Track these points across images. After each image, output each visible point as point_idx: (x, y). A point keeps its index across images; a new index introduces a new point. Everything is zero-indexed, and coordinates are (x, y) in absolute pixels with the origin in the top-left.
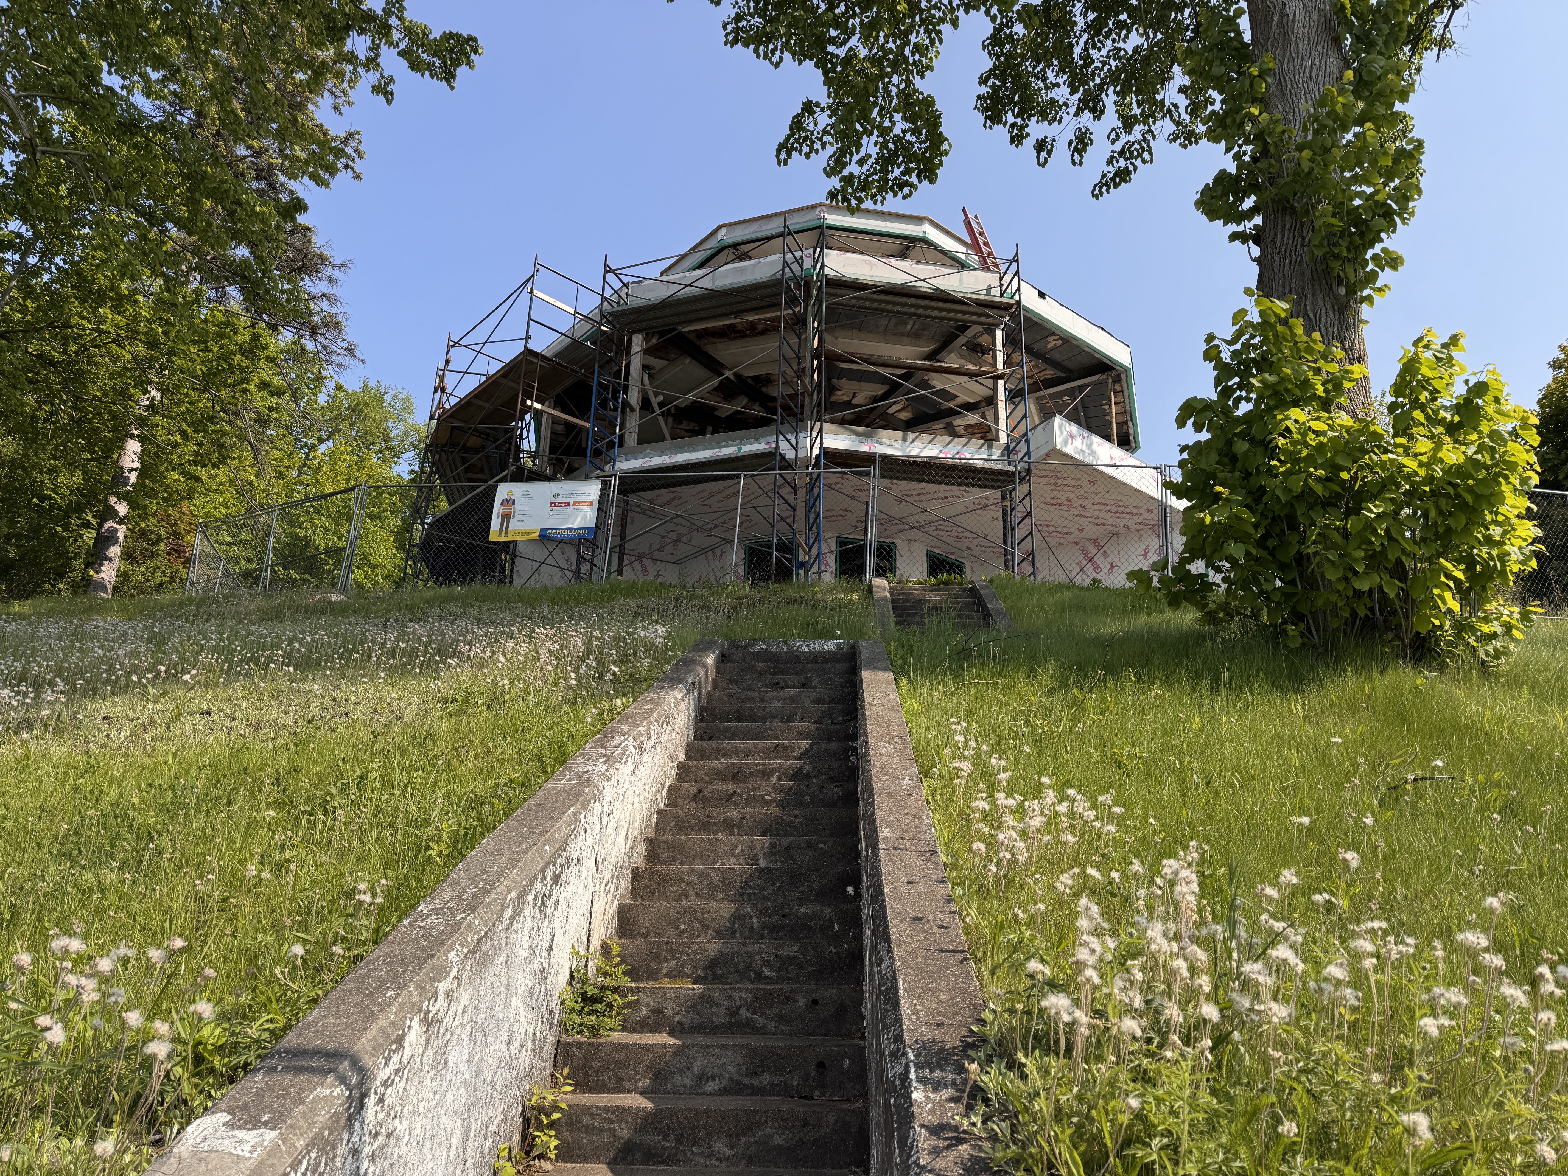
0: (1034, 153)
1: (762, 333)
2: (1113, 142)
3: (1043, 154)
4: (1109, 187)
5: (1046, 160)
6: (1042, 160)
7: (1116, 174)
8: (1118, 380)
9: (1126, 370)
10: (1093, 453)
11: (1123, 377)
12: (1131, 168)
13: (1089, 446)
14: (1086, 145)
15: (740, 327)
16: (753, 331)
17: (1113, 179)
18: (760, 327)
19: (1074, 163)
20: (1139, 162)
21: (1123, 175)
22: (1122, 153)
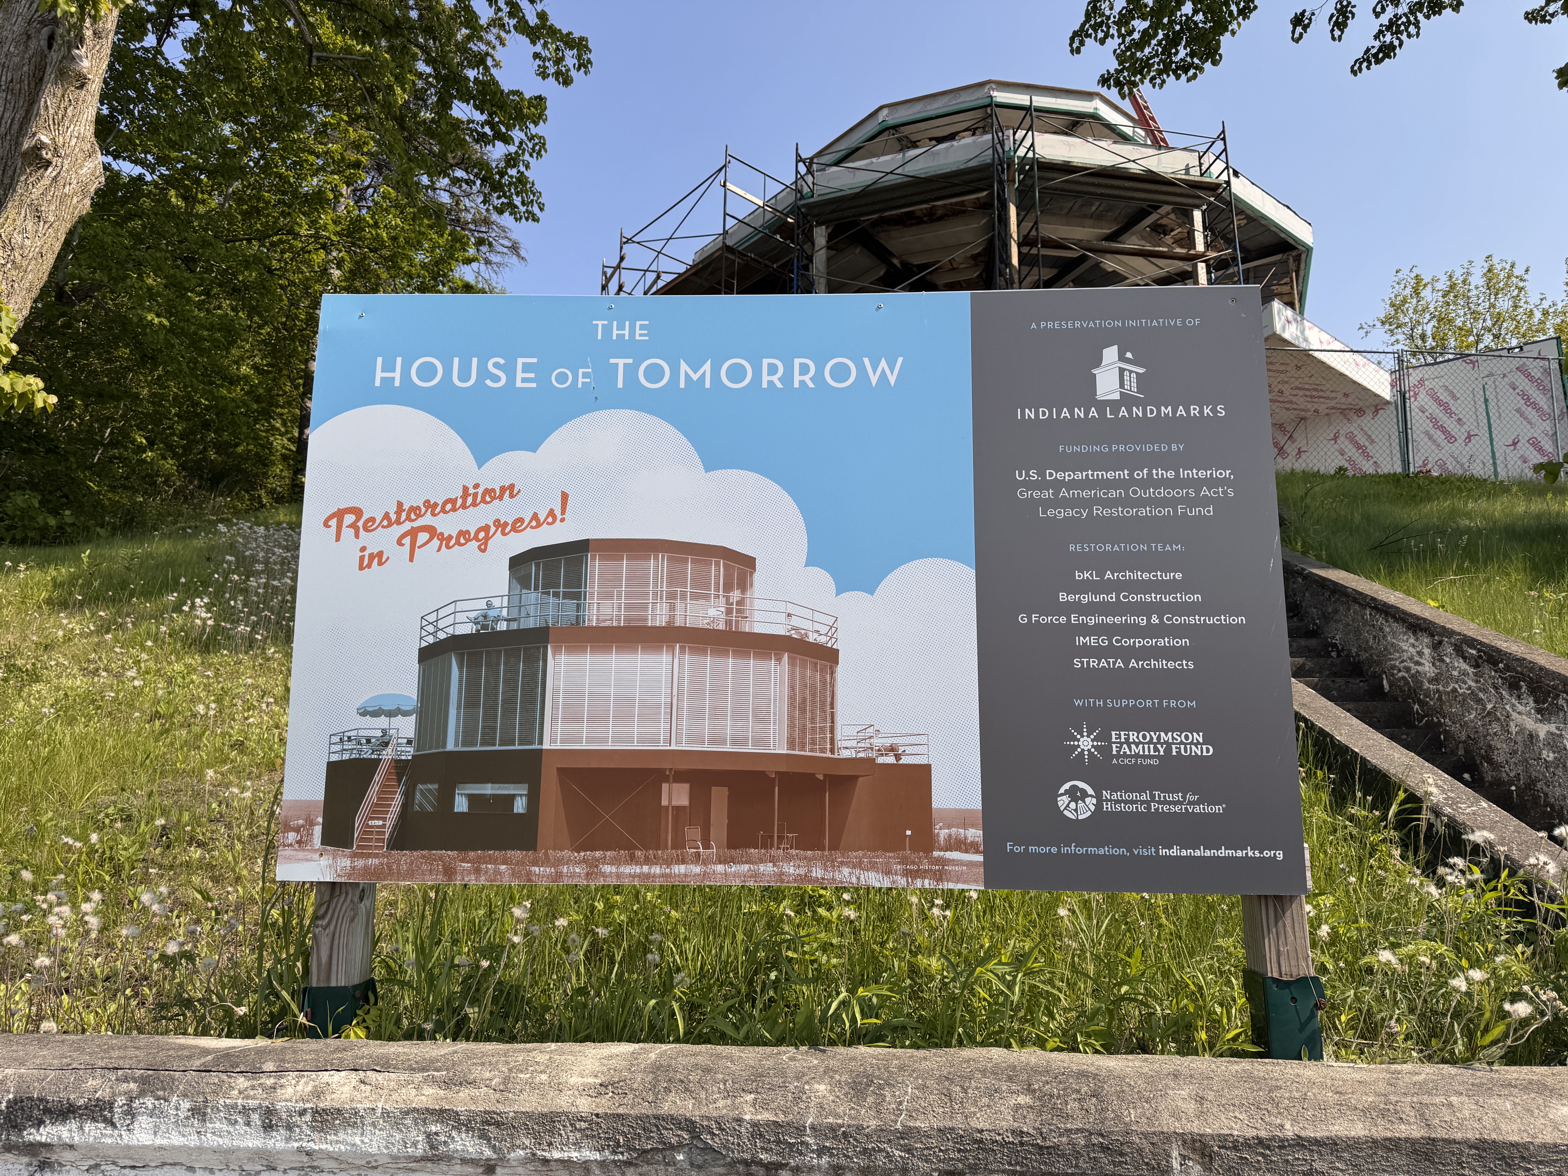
0: (1291, 27)
1: (940, 219)
2: (1377, 15)
3: (1299, 29)
4: (1370, 63)
5: (1301, 35)
6: (1297, 35)
7: (1380, 50)
8: (1298, 259)
9: (1308, 250)
10: (1306, 340)
11: (1303, 257)
12: (1396, 43)
13: (1303, 332)
14: (1348, 18)
15: (918, 214)
16: (933, 217)
17: (1375, 55)
18: (940, 212)
19: (1333, 38)
20: (1404, 37)
21: (1387, 51)
22: (1389, 28)
